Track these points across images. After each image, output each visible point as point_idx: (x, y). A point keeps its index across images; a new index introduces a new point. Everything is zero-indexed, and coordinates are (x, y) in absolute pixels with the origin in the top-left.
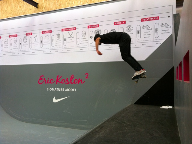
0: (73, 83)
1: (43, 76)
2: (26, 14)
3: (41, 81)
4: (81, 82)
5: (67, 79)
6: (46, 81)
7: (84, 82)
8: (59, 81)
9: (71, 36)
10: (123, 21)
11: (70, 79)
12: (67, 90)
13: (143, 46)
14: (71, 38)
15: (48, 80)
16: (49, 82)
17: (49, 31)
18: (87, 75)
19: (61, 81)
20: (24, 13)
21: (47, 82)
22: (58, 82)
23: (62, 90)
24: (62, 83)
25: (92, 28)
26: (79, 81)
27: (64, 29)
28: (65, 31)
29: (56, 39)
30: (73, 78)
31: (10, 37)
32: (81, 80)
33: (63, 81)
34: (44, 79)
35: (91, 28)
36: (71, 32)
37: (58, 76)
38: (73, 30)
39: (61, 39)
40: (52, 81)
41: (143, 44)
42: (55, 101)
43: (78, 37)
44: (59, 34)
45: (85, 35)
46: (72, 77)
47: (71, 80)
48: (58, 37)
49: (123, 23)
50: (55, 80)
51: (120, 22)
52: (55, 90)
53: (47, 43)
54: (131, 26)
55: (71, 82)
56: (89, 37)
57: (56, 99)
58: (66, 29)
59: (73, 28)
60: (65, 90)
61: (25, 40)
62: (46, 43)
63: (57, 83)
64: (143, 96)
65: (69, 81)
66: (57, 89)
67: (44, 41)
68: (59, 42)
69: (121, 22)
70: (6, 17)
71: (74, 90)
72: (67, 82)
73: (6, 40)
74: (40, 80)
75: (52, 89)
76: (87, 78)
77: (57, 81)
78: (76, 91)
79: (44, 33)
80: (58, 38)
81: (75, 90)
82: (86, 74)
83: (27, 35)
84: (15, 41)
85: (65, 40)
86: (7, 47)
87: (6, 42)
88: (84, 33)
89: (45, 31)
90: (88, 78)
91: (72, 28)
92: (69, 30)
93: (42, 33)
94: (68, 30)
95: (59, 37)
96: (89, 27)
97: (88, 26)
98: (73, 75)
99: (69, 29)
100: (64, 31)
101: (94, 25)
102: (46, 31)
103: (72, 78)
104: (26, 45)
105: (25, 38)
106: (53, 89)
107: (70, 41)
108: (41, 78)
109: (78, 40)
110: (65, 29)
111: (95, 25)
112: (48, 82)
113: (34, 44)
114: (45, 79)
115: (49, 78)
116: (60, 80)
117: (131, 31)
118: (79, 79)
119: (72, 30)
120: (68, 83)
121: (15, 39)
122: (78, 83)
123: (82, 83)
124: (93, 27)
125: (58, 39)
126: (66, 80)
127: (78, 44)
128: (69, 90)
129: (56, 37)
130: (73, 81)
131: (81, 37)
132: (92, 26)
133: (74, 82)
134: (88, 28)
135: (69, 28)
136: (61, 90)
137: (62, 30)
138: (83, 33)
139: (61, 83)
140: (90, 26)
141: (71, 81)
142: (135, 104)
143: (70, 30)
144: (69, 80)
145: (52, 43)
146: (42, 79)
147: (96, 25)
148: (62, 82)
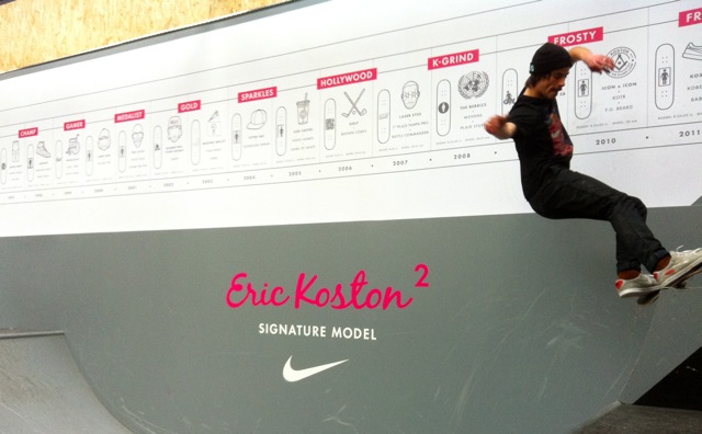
0: (363, 306)
1: (244, 275)
2: (176, 25)
3: (236, 297)
4: (394, 301)
5: (339, 288)
6: (254, 294)
7: (411, 300)
8: (306, 295)
9: (354, 106)
10: (592, 30)
11: (350, 288)
12: (336, 332)
13: (685, 139)
14: (354, 117)
15: (264, 293)
16: (267, 298)
17: (264, 90)
18: (422, 271)
19: (314, 299)
20: (168, 24)
21: (258, 298)
22: (302, 302)
23: (319, 332)
24: (320, 305)
25: (449, 65)
26: (389, 297)
27: (326, 79)
28: (333, 85)
29: (292, 123)
30: (363, 283)
31: (116, 121)
32: (398, 294)
33: (324, 296)
34: (249, 286)
35: (441, 66)
36: (353, 89)
37: (302, 276)
38: (367, 79)
39: (316, 121)
40: (279, 298)
41: (684, 129)
42: (291, 374)
43: (384, 110)
44: (306, 102)
45: (414, 99)
46: (360, 280)
47: (355, 293)
48: (304, 115)
49: (589, 36)
50: (291, 291)
51: (575, 34)
52: (292, 330)
53: (260, 141)
54: (626, 50)
55: (354, 301)
56: (435, 109)
57: (296, 366)
58: (335, 77)
59: (366, 71)
60: (329, 332)
61: (175, 132)
62: (253, 141)
63: (297, 306)
64: (677, 368)
65: (348, 298)
66: (297, 329)
67: (245, 136)
68: (307, 134)
69: (582, 32)
70: (102, 40)
71: (367, 334)
72: (337, 302)
73: (105, 133)
74: (234, 292)
75: (278, 328)
76: (420, 284)
77: (300, 295)
78: (373, 338)
79: (249, 100)
80: (303, 117)
81: (370, 336)
82: (417, 269)
83: (180, 111)
84: (138, 137)
85: (330, 124)
86: (107, 159)
87: (104, 142)
88: (411, 89)
89: (249, 93)
90: (426, 285)
91: (359, 73)
92: (349, 82)
93: (241, 98)
94: (345, 83)
95: (307, 114)
96: (435, 63)
97: (430, 61)
98: (362, 272)
99: (349, 79)
100: (327, 86)
101: (454, 55)
102: (252, 92)
103: (357, 285)
104: (180, 149)
105: (174, 124)
106: (283, 329)
107: (351, 129)
108: (238, 282)
109: (384, 123)
110: (332, 78)
111: (463, 54)
112: (262, 301)
113: (210, 147)
114: (253, 288)
115: (266, 285)
116: (311, 294)
117: (626, 74)
118: (389, 290)
119: (360, 80)
120: (343, 306)
121: (138, 129)
122: (385, 306)
123: (399, 305)
124: (452, 60)
125: (303, 123)
126: (333, 292)
127: (383, 138)
128: (348, 333)
129: (294, 111)
130: (361, 299)
131: (398, 108)
132: (449, 56)
133: (367, 303)
134: (431, 67)
135: (347, 75)
136: (315, 332)
137: (321, 84)
138: (406, 90)
139: (315, 306)
140: (440, 58)
141: (355, 297)
142: (638, 403)
143: (353, 82)
144: (347, 293)
145: (280, 139)
146: (238, 288)
147: (467, 53)
148: (316, 302)
